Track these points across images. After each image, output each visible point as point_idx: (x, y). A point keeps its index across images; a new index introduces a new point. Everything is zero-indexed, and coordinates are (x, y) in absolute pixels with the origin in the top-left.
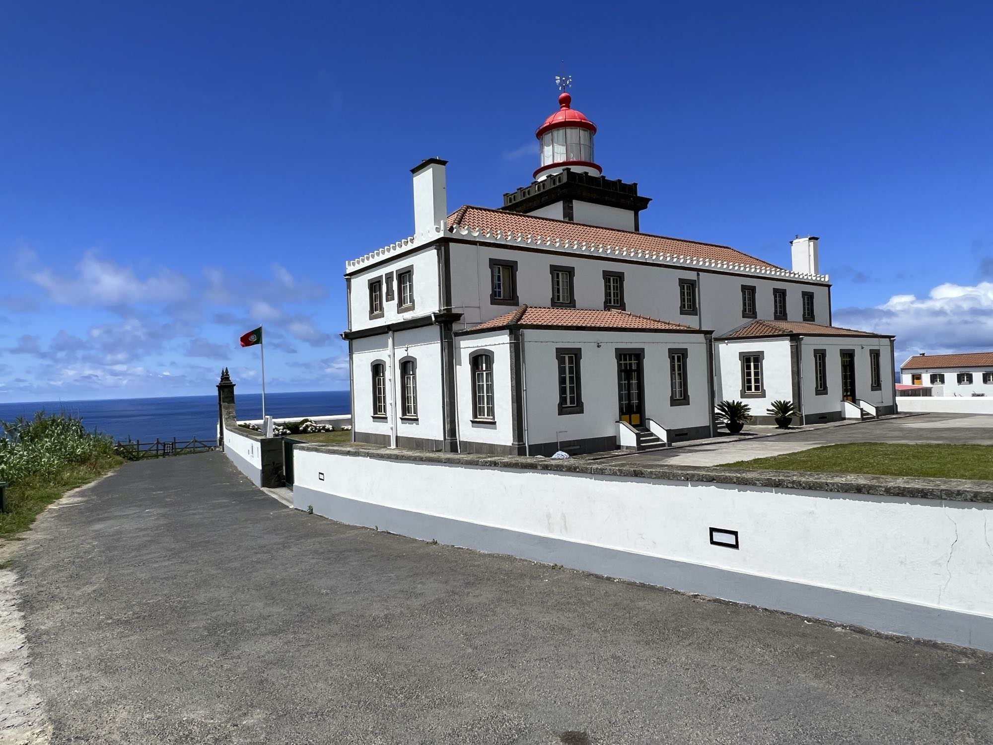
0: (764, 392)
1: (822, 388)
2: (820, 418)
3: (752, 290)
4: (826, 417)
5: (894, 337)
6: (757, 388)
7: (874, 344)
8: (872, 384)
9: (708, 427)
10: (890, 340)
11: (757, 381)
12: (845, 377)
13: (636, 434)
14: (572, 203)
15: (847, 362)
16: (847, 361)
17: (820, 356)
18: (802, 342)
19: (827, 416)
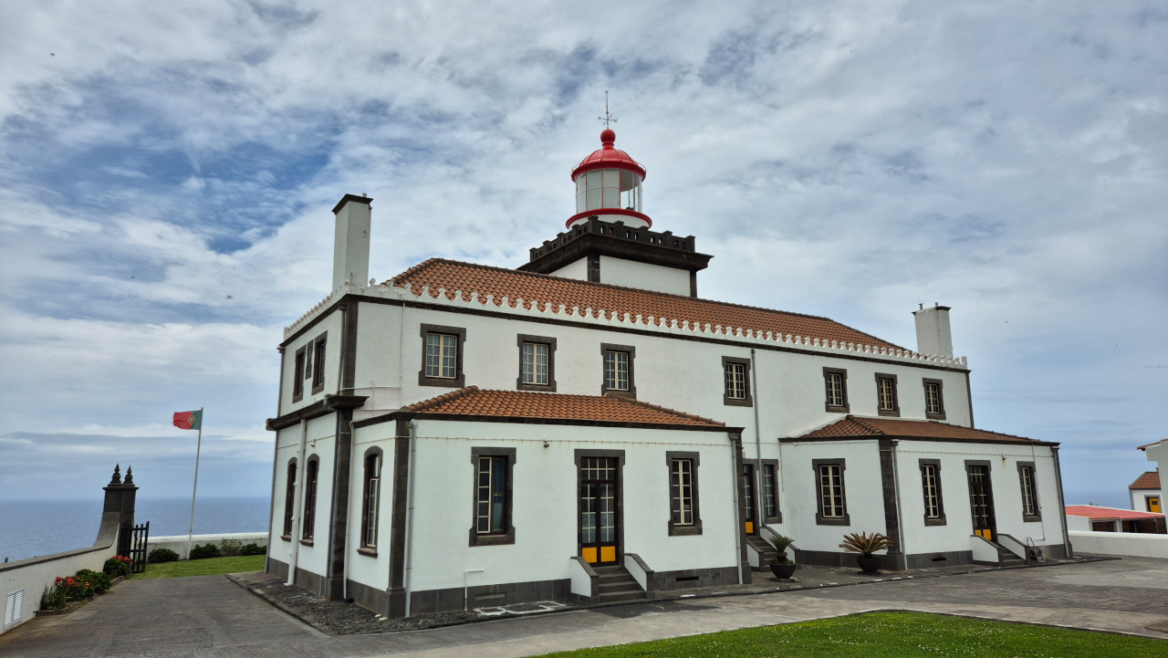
0: (847, 516)
1: (935, 514)
2: (934, 560)
3: (841, 375)
4: (945, 559)
5: (1057, 444)
6: (839, 512)
7: (1025, 454)
8: (1025, 511)
9: (736, 568)
10: (1052, 450)
11: (838, 501)
12: (975, 500)
13: (592, 577)
14: (599, 260)
15: (979, 480)
16: (978, 476)
17: (931, 470)
18: (898, 448)
19: (947, 557)
